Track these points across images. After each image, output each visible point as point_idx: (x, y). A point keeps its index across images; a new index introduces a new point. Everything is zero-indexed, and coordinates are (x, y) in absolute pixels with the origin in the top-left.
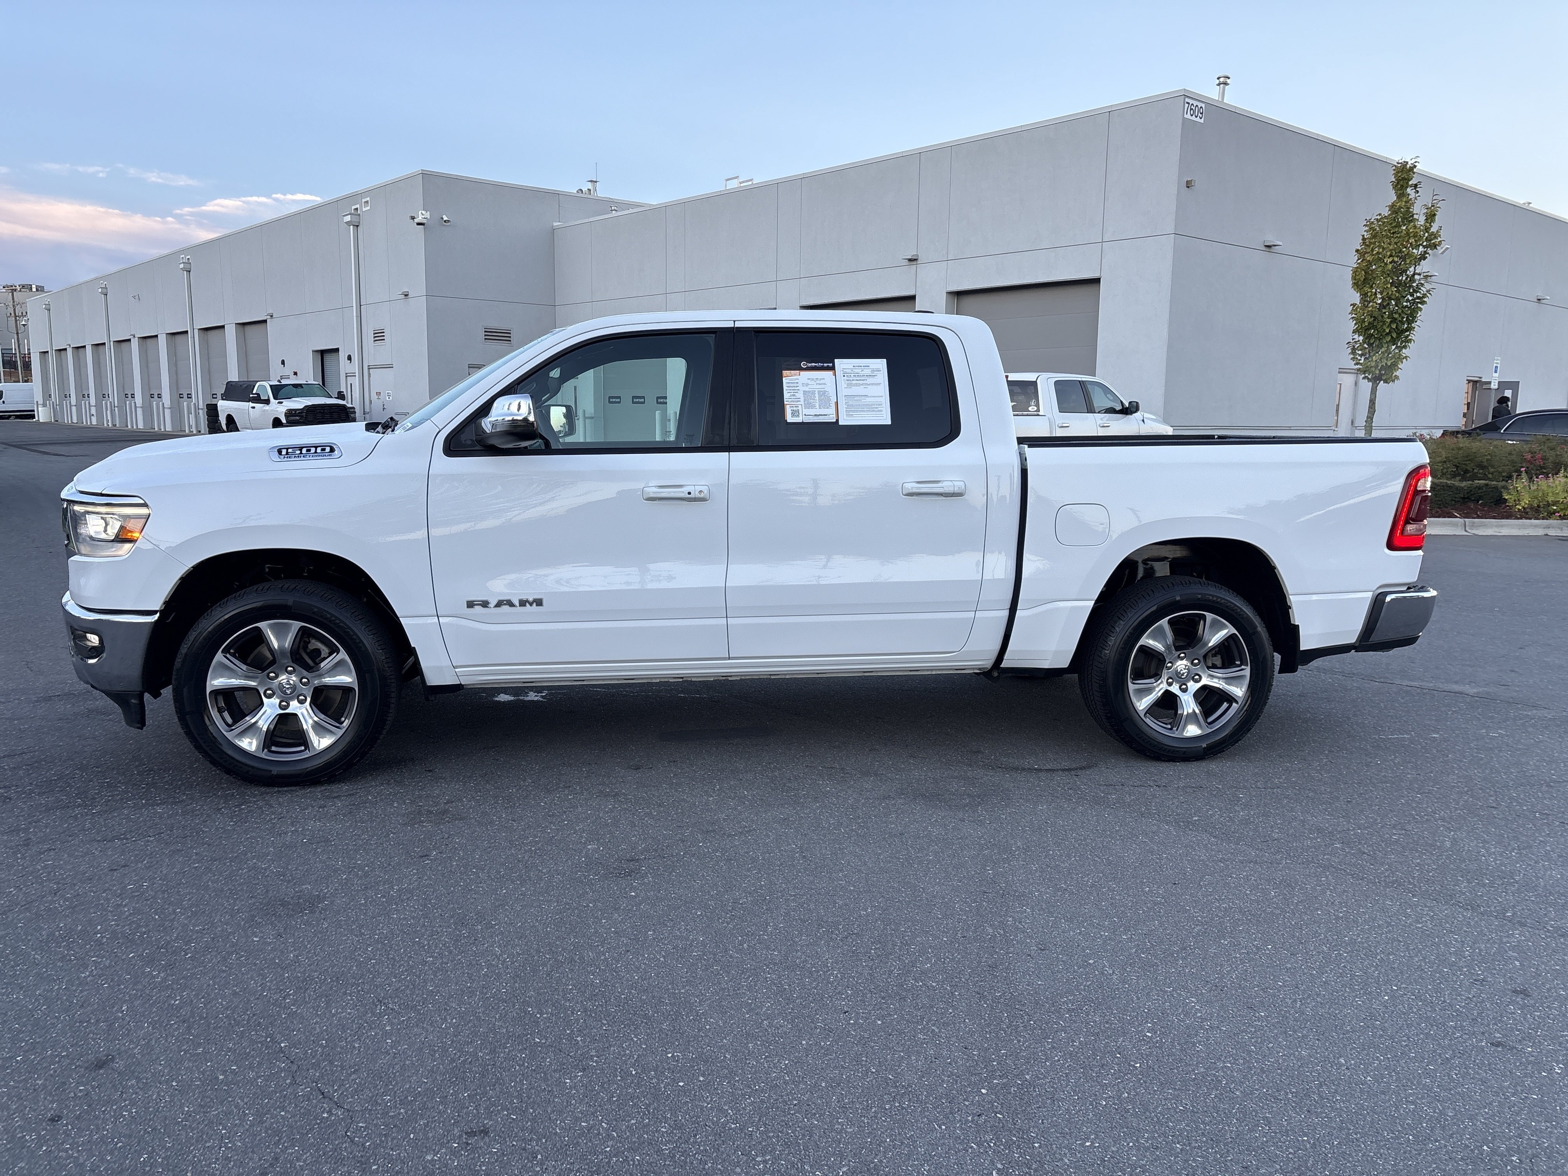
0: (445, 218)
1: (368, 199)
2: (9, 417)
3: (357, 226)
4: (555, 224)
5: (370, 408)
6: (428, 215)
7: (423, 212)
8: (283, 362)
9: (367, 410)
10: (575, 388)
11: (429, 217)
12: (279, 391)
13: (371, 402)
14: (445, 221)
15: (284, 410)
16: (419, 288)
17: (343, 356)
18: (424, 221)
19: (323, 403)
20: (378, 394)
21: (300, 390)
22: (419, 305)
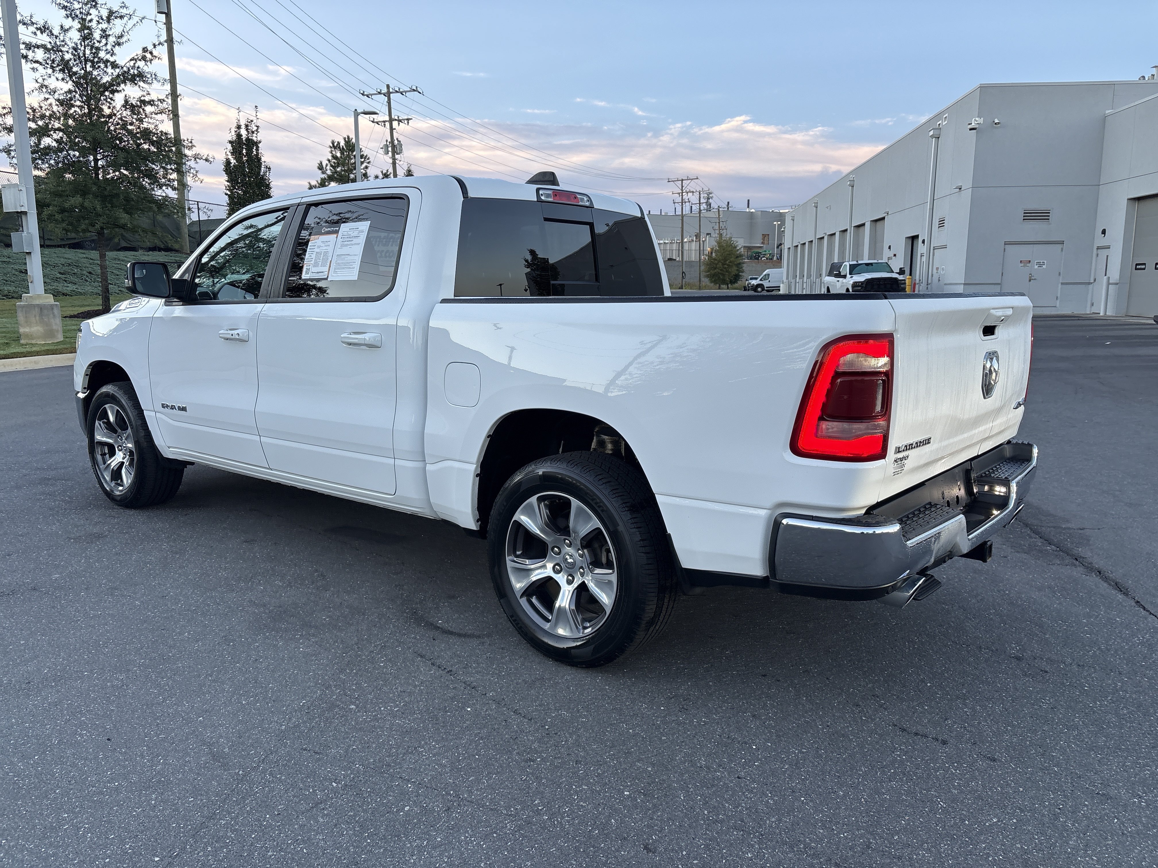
0: (996, 121)
1: (947, 115)
2: (773, 290)
3: (939, 138)
4: (1107, 112)
5: (932, 279)
6: (981, 121)
7: (977, 119)
8: (890, 247)
9: (929, 282)
10: (1107, 256)
11: (982, 123)
12: (853, 269)
13: (932, 275)
14: (996, 124)
15: (851, 282)
16: (967, 183)
17: (920, 240)
18: (977, 126)
19: (880, 277)
20: (937, 269)
21: (870, 267)
22: (967, 194)
